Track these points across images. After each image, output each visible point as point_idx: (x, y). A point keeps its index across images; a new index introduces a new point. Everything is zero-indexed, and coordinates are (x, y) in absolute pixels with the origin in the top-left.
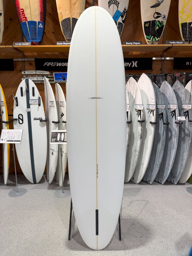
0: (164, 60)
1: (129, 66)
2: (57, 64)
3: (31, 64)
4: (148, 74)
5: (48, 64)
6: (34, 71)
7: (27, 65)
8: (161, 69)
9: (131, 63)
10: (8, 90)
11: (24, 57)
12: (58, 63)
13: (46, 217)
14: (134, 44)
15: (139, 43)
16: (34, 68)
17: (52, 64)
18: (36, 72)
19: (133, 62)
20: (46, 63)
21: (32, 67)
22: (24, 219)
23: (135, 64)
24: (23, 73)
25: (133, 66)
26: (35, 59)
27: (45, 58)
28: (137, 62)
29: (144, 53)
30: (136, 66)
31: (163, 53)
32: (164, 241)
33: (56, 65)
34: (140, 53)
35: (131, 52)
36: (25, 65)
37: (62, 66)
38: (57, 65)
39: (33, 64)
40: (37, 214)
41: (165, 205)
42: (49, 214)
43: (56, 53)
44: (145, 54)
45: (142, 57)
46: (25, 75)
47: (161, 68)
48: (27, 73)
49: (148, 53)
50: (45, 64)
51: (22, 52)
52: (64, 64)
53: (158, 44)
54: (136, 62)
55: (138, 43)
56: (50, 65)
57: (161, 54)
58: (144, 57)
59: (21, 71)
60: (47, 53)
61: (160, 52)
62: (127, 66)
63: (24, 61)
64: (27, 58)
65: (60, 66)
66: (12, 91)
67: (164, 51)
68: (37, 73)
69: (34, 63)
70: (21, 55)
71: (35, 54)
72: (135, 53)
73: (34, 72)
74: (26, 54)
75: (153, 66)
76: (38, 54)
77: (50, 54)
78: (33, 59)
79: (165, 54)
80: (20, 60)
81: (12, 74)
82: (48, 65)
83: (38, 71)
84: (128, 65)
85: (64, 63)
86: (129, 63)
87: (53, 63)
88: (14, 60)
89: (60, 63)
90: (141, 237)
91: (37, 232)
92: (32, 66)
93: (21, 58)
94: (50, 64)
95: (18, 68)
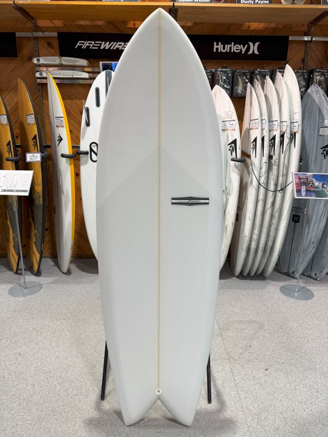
0: (310, 42)
1: (243, 53)
2: (101, 44)
3: (49, 44)
4: (279, 68)
5: (83, 43)
6: (57, 57)
7: (42, 46)
8: (303, 61)
9: (246, 46)
10: (7, 97)
11: (37, 29)
12: (104, 43)
13: (85, 333)
14: (257, 3)
15: (267, 2)
16: (56, 52)
17: (92, 45)
18: (61, 61)
19: (251, 44)
20: (80, 43)
21: (52, 51)
22: (45, 335)
23: (254, 48)
24: (35, 61)
25: (251, 52)
26: (58, 33)
27: (78, 31)
28: (259, 43)
29: (273, 25)
30: (256, 52)
31: (309, 28)
32: (309, 376)
33: (100, 46)
34: (266, 27)
35: (247, 24)
36: (40, 45)
37: (112, 48)
38: (102, 47)
39: (54, 44)
40: (68, 326)
41: (304, 313)
42: (91, 327)
43: (100, 23)
44: (275, 29)
45: (268, 35)
46: (40, 66)
47: (304, 59)
48: (42, 61)
49: (281, 27)
50: (78, 44)
51: (33, 18)
52: (116, 45)
53: (305, 4)
54: (257, 44)
55: (265, 2)
56: (88, 47)
57: (305, 29)
58: (273, 35)
59: (31, 59)
60: (83, 23)
61: (303, 25)
62: (239, 51)
63: (37, 38)
64: (43, 31)
65: (107, 48)
66: (15, 99)
67: (311, 23)
68: (64, 63)
69: (56, 43)
70: (29, 24)
71: (58, 23)
72: (254, 26)
73: (57, 60)
74: (41, 23)
75: (289, 54)
76: (64, 25)
77: (87, 25)
78: (55, 34)
79: (313, 29)
80: (29, 34)
81: (14, 65)
82: (84, 47)
83: (64, 58)
84: (241, 49)
85: (115, 43)
86: (242, 46)
87: (93, 42)
88: (18, 34)
89: (108, 43)
90: (267, 369)
91: (70, 359)
92: (52, 48)
93: (32, 32)
94: (87, 45)
95: (25, 51)
